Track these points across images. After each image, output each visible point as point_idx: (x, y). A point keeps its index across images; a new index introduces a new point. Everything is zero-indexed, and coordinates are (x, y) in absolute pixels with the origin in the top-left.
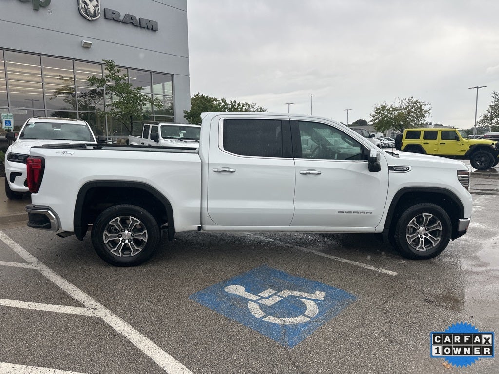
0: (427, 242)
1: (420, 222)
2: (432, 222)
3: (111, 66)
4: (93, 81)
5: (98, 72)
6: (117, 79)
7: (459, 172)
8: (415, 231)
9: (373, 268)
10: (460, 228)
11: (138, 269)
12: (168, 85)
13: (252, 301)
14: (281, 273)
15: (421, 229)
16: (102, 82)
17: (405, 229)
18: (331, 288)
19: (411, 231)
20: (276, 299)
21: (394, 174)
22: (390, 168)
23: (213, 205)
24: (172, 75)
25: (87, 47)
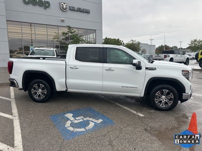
0: (166, 103)
1: (162, 94)
2: (168, 94)
3: (69, 28)
4: (64, 33)
5: (66, 30)
6: (72, 33)
7: (183, 71)
8: (160, 97)
9: (135, 112)
10: (184, 98)
11: (43, 104)
12: (94, 34)
13: (70, 120)
14: (93, 110)
15: (163, 97)
16: (66, 34)
17: (154, 96)
18: (108, 119)
19: (158, 97)
20: (81, 121)
21: (148, 71)
22: (147, 68)
23: (70, 81)
24: (95, 30)
25: (63, 21)
